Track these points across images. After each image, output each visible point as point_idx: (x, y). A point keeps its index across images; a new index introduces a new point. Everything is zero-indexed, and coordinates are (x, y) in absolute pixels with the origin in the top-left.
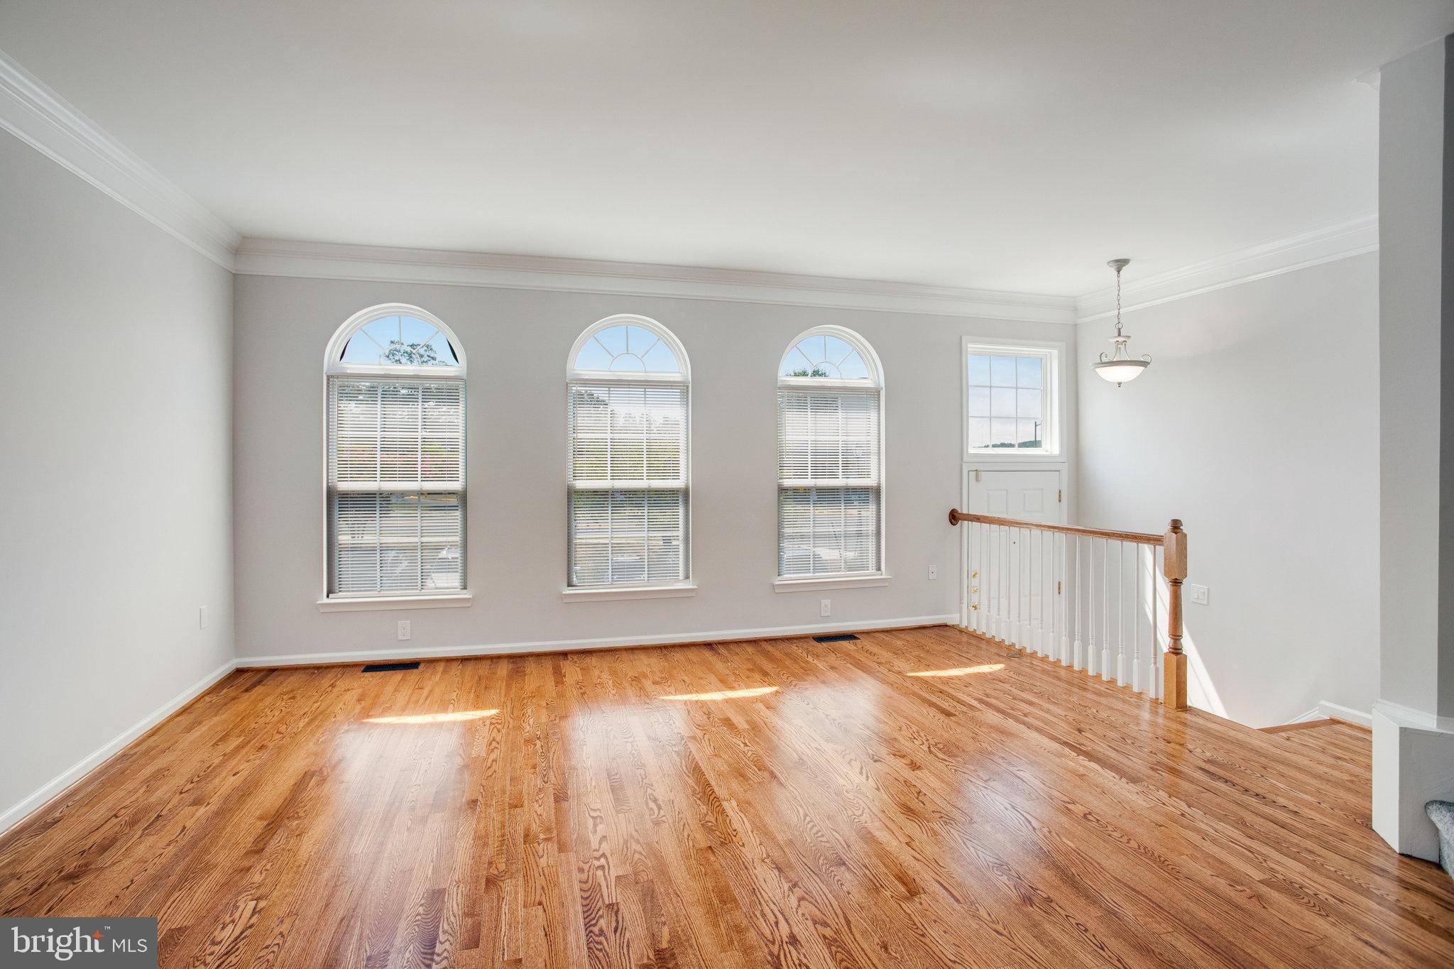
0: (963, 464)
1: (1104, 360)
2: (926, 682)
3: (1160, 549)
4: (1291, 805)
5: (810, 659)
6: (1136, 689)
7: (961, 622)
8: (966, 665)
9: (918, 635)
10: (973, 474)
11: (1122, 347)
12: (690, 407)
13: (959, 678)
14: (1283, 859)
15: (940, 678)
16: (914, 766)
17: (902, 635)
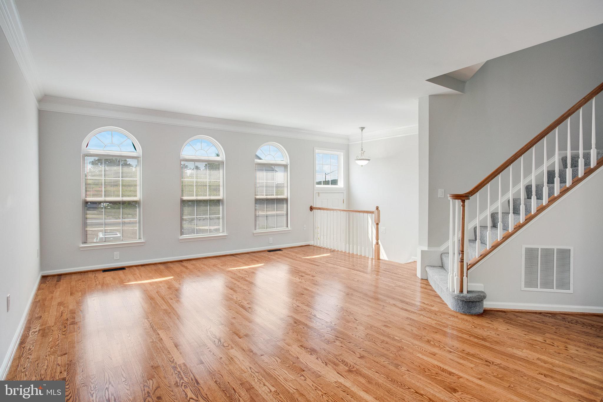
0: (314, 191)
1: (358, 158)
2: (309, 259)
3: (373, 215)
4: (401, 274)
5: (269, 256)
6: (367, 256)
7: (314, 244)
8: (319, 255)
9: (302, 248)
10: (317, 194)
11: (363, 154)
12: (225, 170)
13: (318, 258)
14: (399, 282)
15: (312, 258)
16: (313, 276)
17: (296, 248)
